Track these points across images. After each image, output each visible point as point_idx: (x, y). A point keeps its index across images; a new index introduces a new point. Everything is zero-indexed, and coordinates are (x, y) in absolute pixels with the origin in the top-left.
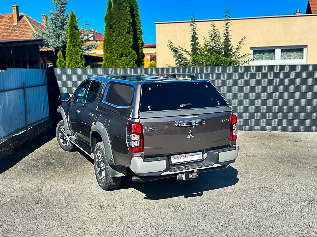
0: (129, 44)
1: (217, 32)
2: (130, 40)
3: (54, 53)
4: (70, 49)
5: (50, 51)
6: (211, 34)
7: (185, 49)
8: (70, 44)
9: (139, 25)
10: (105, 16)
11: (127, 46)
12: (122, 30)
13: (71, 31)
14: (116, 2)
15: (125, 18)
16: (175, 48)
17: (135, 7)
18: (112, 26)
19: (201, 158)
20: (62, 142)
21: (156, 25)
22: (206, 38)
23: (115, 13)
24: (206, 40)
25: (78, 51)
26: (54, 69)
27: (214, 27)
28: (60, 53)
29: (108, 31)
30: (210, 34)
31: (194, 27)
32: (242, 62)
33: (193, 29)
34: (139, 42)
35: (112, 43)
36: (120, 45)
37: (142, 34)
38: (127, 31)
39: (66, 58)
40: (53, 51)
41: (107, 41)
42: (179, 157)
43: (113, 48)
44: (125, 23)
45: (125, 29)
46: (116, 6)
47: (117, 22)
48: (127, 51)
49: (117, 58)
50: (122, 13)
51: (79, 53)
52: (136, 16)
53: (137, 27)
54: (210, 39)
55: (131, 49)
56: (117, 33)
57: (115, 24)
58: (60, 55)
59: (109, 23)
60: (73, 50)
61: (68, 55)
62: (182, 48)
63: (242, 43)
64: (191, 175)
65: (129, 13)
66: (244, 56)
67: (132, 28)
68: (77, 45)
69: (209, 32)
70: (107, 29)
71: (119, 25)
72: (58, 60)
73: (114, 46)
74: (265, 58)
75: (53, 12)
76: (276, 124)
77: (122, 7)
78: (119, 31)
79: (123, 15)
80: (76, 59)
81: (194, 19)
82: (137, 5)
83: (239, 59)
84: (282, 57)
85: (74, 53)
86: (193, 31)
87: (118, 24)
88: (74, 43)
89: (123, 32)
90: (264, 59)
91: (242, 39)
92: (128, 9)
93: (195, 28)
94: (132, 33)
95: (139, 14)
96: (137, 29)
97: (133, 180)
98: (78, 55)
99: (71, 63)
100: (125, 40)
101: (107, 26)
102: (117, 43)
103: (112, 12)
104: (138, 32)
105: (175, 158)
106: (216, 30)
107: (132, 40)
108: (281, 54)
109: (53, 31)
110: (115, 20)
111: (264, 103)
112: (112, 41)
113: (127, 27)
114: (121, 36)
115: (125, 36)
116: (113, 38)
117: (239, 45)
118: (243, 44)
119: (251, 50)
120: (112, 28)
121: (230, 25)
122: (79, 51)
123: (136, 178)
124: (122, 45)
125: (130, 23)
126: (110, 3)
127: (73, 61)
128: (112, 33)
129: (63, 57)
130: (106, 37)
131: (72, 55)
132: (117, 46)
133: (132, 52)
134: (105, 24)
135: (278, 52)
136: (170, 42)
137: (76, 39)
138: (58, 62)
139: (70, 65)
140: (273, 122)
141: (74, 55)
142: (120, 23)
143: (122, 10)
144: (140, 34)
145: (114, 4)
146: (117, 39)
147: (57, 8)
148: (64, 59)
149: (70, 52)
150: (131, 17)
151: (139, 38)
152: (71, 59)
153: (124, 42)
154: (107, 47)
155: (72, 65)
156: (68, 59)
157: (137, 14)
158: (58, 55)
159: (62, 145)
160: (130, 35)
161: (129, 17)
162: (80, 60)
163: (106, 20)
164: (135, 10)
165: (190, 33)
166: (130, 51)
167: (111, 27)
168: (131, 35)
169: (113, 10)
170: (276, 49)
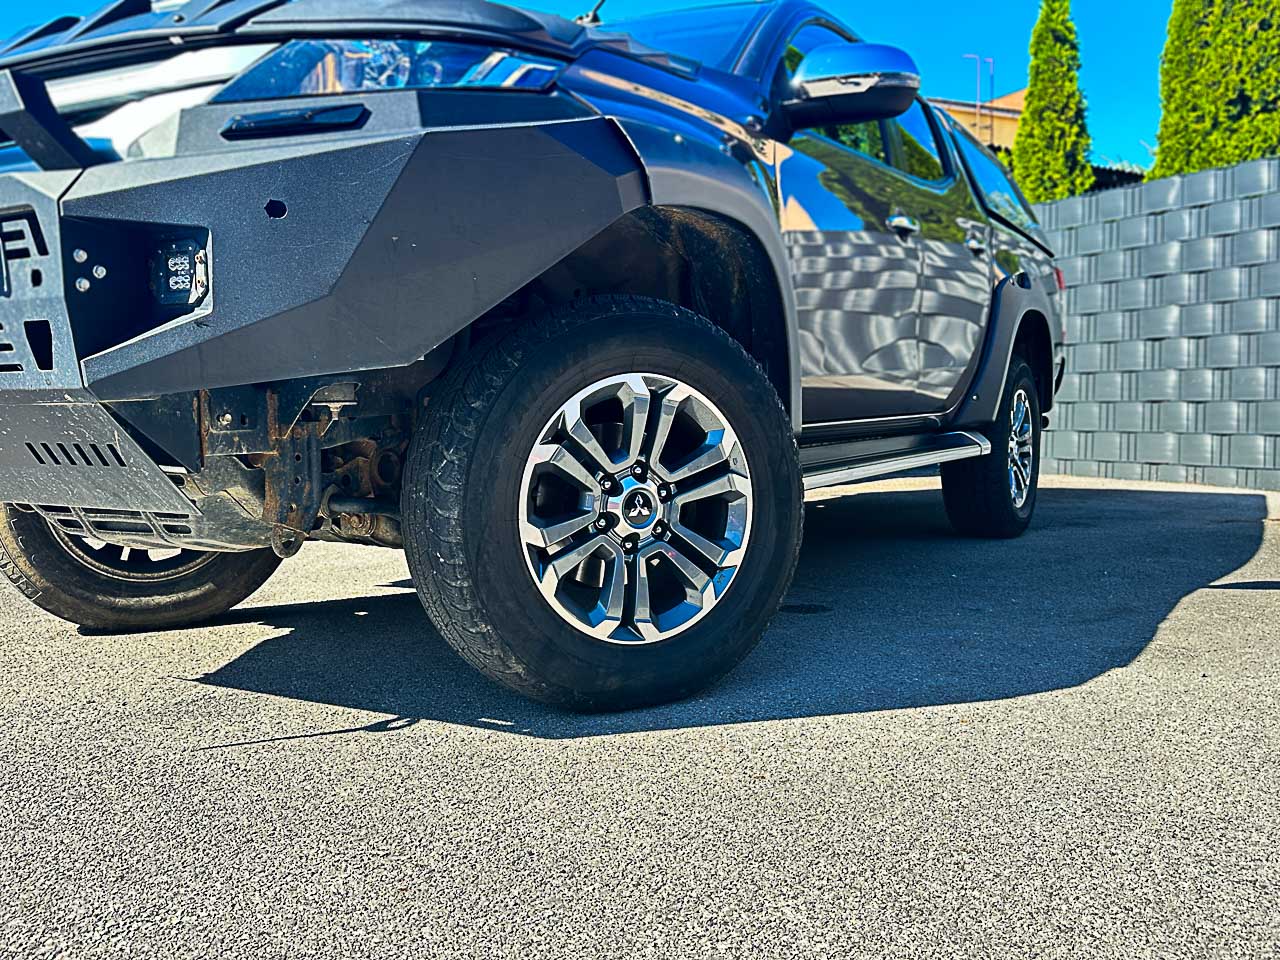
35: (1198, 59)
36: (1234, 54)
49: (1216, 125)
102: (1221, 51)
124: (1244, 53)
132: (1217, 66)
146: (1220, 31)
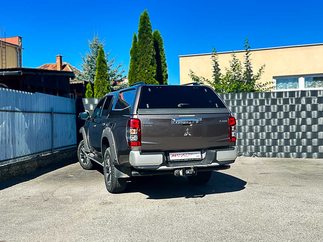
0: (152, 75)
1: (237, 61)
2: (153, 71)
3: (84, 85)
4: (98, 81)
5: (80, 83)
6: (233, 64)
7: (207, 79)
8: (98, 76)
9: (163, 58)
10: (130, 49)
11: (150, 77)
12: (146, 61)
13: (99, 65)
14: (141, 36)
15: (149, 51)
16: (196, 78)
17: (160, 43)
18: (137, 59)
19: (200, 157)
20: (83, 162)
21: (180, 58)
22: (228, 68)
23: (140, 47)
24: (227, 71)
25: (105, 82)
26: (83, 99)
27: (234, 57)
28: (89, 85)
29: (133, 63)
30: (231, 64)
31: (215, 58)
32: (264, 89)
33: (214, 60)
34: (163, 74)
35: (137, 74)
36: (144, 75)
37: (166, 67)
38: (151, 63)
39: (94, 90)
40: (82, 83)
41: (132, 72)
42: (177, 155)
43: (137, 78)
44: (149, 55)
45: (149, 61)
46: (141, 40)
47: (141, 55)
48: (151, 81)
50: (146, 47)
51: (106, 84)
52: (161, 50)
53: (162, 60)
54: (232, 69)
55: (154, 79)
56: (141, 65)
57: (140, 57)
58: (89, 87)
59: (134, 56)
60: (101, 82)
61: (96, 86)
62: (204, 78)
63: (262, 71)
64: (188, 171)
65: (153, 46)
66: (266, 84)
67: (155, 60)
68: (104, 77)
69: (230, 62)
70: (132, 61)
71: (143, 58)
72: (87, 92)
73: (138, 77)
74: (289, 87)
75: (90, 55)
76: (301, 150)
77: (146, 41)
78: (143, 63)
79: (147, 48)
80: (103, 90)
81: (216, 50)
82: (162, 41)
83: (261, 87)
84: (306, 86)
85: (101, 84)
86: (214, 62)
87: (142, 56)
88: (102, 76)
89: (147, 64)
90: (287, 88)
91: (262, 67)
92: (152, 43)
93: (217, 59)
94: (155, 65)
95: (163, 49)
96: (162, 62)
97: (133, 174)
98: (105, 86)
99: (98, 93)
100: (149, 71)
101: (132, 59)
102: (141, 74)
103: (137, 46)
104: (163, 65)
105: (173, 155)
106: (236, 60)
107: (155, 71)
108: (305, 83)
109: (88, 72)
110: (140, 53)
111: (287, 129)
112: (136, 72)
113: (150, 59)
114: (145, 67)
115: (148, 67)
116: (138, 70)
117: (259, 72)
118: (264, 72)
119: (274, 79)
120: (136, 61)
121: (250, 55)
122: (107, 83)
123: (135, 173)
124: (145, 75)
125: (153, 55)
126: (135, 38)
127: (100, 92)
128: (136, 65)
129: (92, 89)
130: (131, 68)
131: (100, 86)
132: (141, 77)
133: (155, 82)
134: (131, 57)
135: (302, 80)
136: (192, 72)
137: (103, 71)
138: (87, 93)
139: (98, 96)
140: (297, 149)
141: (101, 86)
142: (144, 55)
143: (147, 44)
144: (165, 67)
145: (139, 39)
146: (141, 70)
147: (93, 52)
148: (92, 90)
149: (98, 83)
150: (154, 50)
151: (164, 70)
152: (98, 90)
153: (147, 73)
154: (131, 78)
155: (99, 95)
156: (95, 90)
157: (161, 48)
158: (87, 87)
159: (82, 165)
160: (153, 66)
161: (152, 50)
162: (107, 91)
163: (132, 53)
164: (160, 45)
165: (212, 64)
166: (153, 82)
167: (135, 59)
168: (155, 67)
169: (138, 44)
170: (300, 77)
